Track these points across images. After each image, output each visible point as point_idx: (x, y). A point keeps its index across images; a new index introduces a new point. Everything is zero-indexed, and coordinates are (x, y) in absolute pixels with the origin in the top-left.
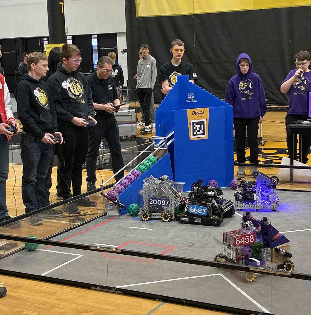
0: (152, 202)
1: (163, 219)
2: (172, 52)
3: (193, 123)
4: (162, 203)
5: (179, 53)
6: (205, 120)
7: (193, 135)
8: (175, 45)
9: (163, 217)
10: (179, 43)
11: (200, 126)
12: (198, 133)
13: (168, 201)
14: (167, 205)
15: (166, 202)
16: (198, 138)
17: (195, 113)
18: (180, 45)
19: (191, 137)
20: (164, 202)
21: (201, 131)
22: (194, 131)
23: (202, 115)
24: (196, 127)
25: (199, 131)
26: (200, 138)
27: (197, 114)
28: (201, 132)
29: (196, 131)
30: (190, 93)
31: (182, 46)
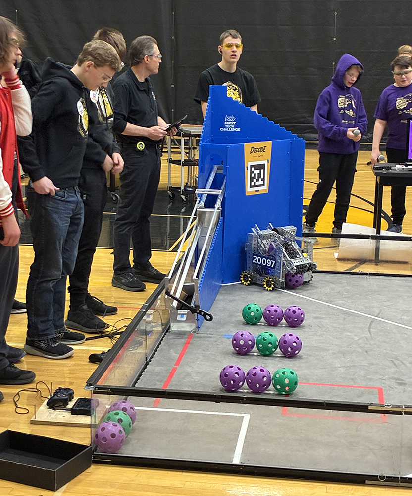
0: (256, 261)
1: (265, 286)
2: (221, 51)
3: (251, 166)
4: (267, 263)
5: (233, 50)
6: (265, 162)
7: (250, 188)
8: (226, 37)
9: (265, 283)
10: (232, 34)
11: (259, 172)
12: (257, 183)
13: (274, 262)
14: (272, 266)
15: (272, 263)
16: (256, 191)
17: (254, 150)
18: (234, 37)
19: (248, 191)
20: (269, 262)
21: (260, 179)
22: (252, 179)
23: (262, 153)
24: (254, 173)
25: (257, 180)
26: (258, 191)
27: (257, 152)
28: (261, 182)
29: (254, 180)
30: (228, 115)
31: (238, 39)
